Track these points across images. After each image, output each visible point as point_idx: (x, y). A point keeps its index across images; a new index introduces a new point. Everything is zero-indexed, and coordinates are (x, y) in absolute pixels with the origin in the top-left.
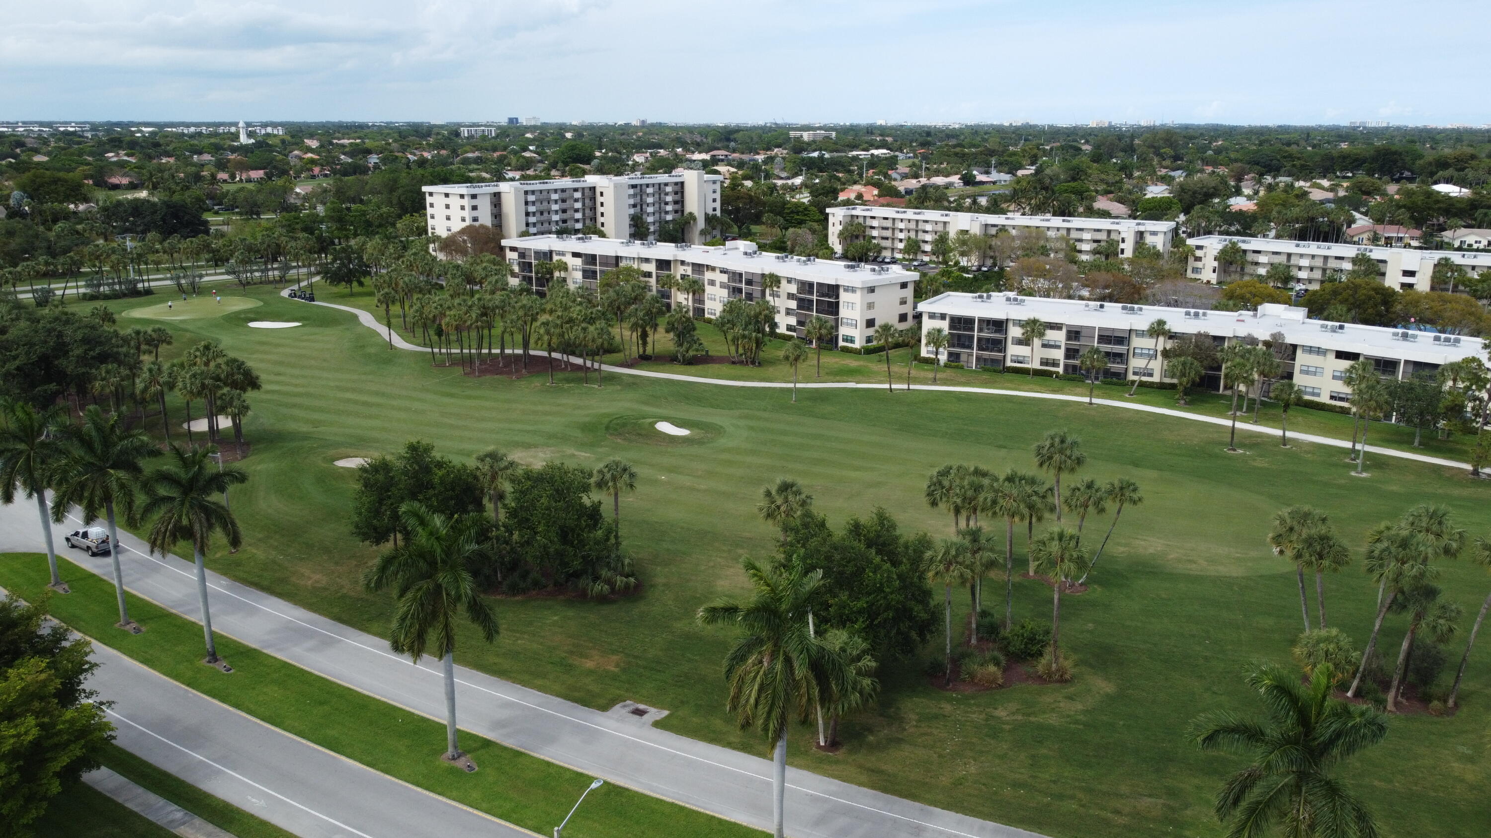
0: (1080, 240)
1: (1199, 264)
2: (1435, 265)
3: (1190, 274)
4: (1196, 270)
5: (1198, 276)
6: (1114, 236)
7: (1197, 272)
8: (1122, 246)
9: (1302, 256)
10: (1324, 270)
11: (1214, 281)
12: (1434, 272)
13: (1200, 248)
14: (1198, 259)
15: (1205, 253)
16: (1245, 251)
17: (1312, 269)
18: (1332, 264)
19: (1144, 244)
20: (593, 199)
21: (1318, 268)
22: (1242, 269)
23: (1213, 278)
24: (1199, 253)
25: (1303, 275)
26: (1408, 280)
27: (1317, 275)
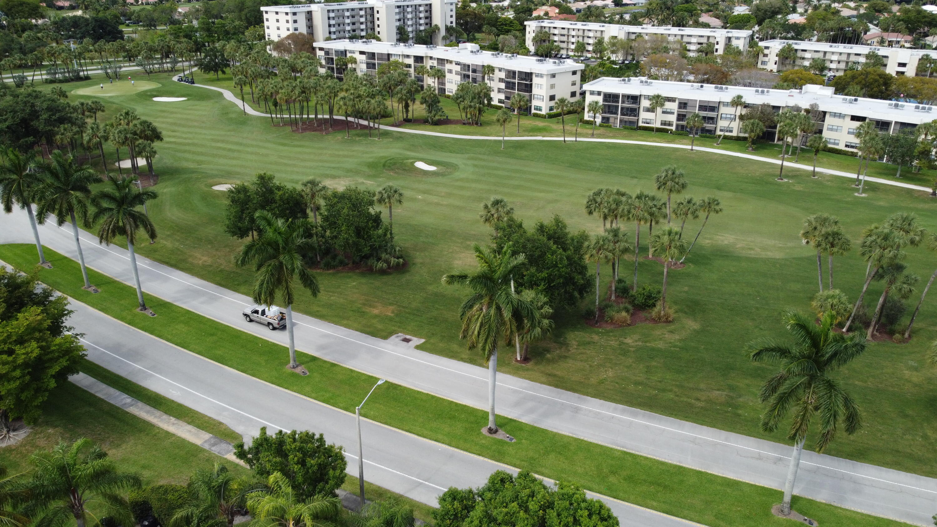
0: (689, 43)
1: (766, 59)
2: (920, 59)
3: (760, 66)
4: (763, 63)
5: (764, 67)
6: (711, 40)
8: (716, 47)
9: (833, 53)
10: (847, 63)
11: (775, 70)
12: (919, 64)
13: (767, 48)
14: (766, 55)
15: (771, 52)
16: (796, 50)
17: (839, 62)
18: (853, 58)
19: (731, 45)
20: (372, 15)
21: (843, 61)
22: (794, 62)
23: (775, 68)
24: (766, 52)
25: (833, 66)
26: (901, 69)
27: (843, 66)
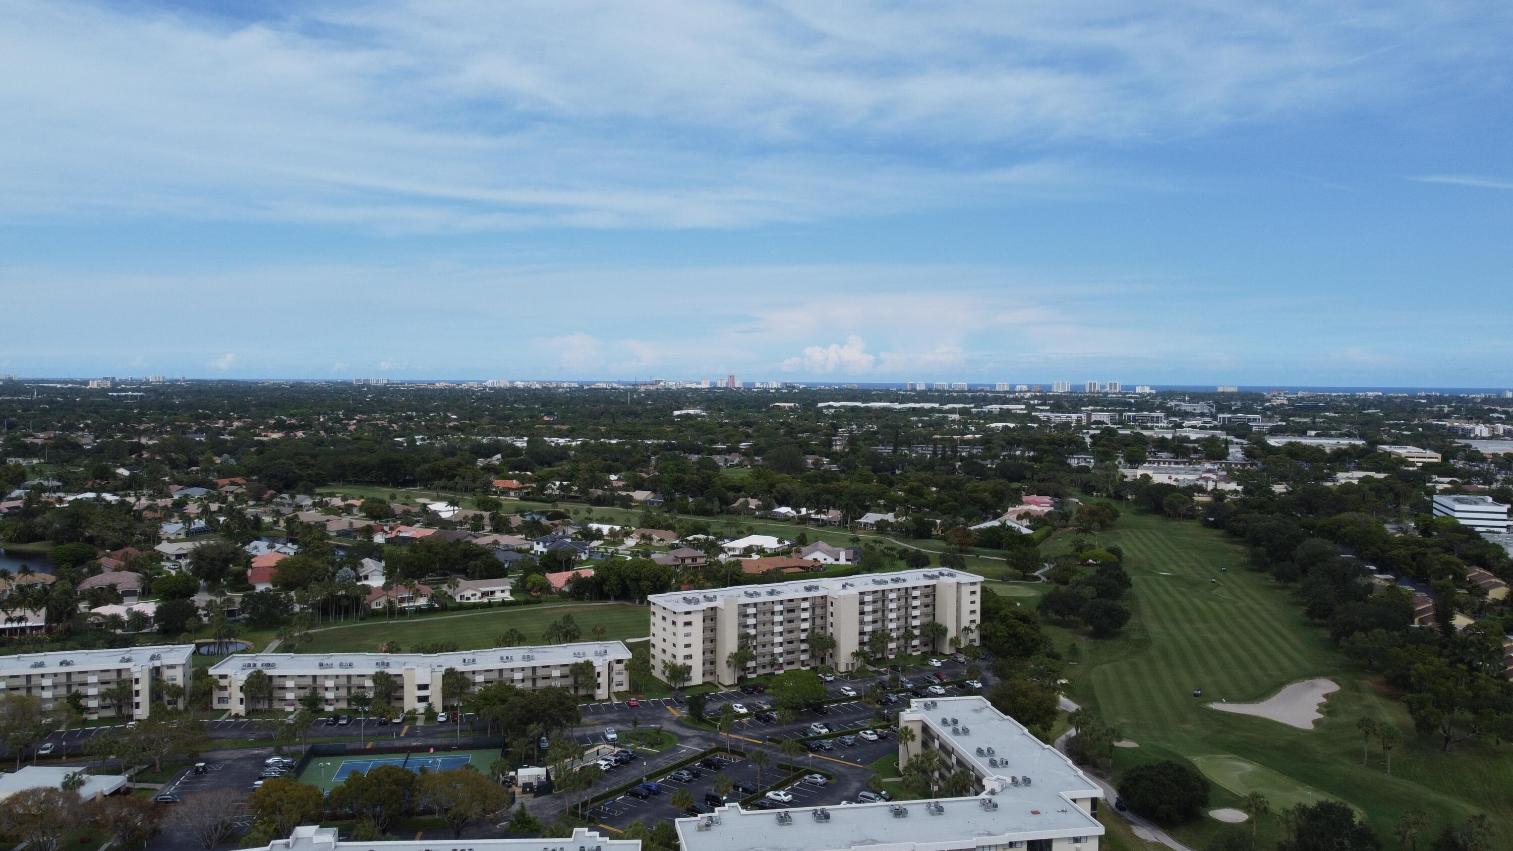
0: (85, 684)
1: (225, 694)
2: (443, 676)
3: (216, 705)
4: (221, 700)
5: (225, 706)
6: (124, 676)
7: (224, 702)
8: (136, 687)
9: (326, 677)
10: (349, 689)
11: (243, 713)
12: (443, 685)
13: (224, 677)
14: (224, 688)
15: (230, 682)
16: (271, 677)
17: (337, 689)
18: (355, 681)
19: (162, 681)
21: (343, 687)
22: (271, 694)
23: (241, 709)
24: (223, 682)
25: (330, 695)
26: (423, 693)
27: (343, 693)
